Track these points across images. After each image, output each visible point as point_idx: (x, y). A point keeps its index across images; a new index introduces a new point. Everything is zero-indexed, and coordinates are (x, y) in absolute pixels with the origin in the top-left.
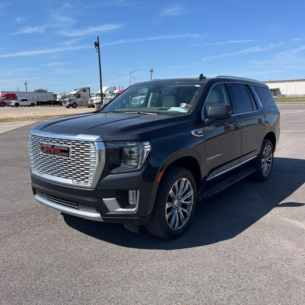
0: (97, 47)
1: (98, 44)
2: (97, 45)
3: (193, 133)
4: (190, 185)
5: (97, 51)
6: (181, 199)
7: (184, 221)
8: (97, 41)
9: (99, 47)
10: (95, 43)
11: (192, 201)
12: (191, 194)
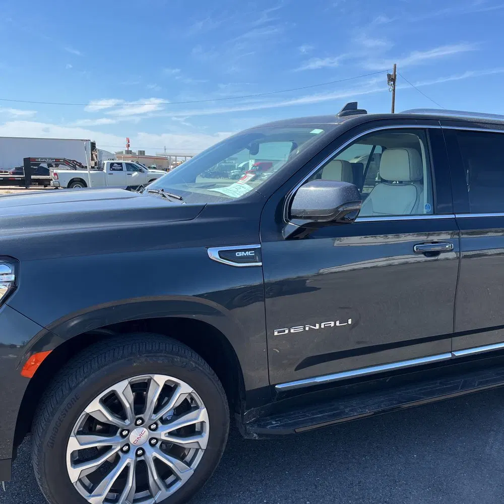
0: (392, 83)
1: (394, 78)
2: (392, 79)
3: (213, 254)
4: (194, 395)
5: (391, 90)
6: (159, 429)
7: (160, 489)
8: (392, 73)
9: (394, 83)
10: (389, 76)
11: (203, 441)
12: (195, 419)
